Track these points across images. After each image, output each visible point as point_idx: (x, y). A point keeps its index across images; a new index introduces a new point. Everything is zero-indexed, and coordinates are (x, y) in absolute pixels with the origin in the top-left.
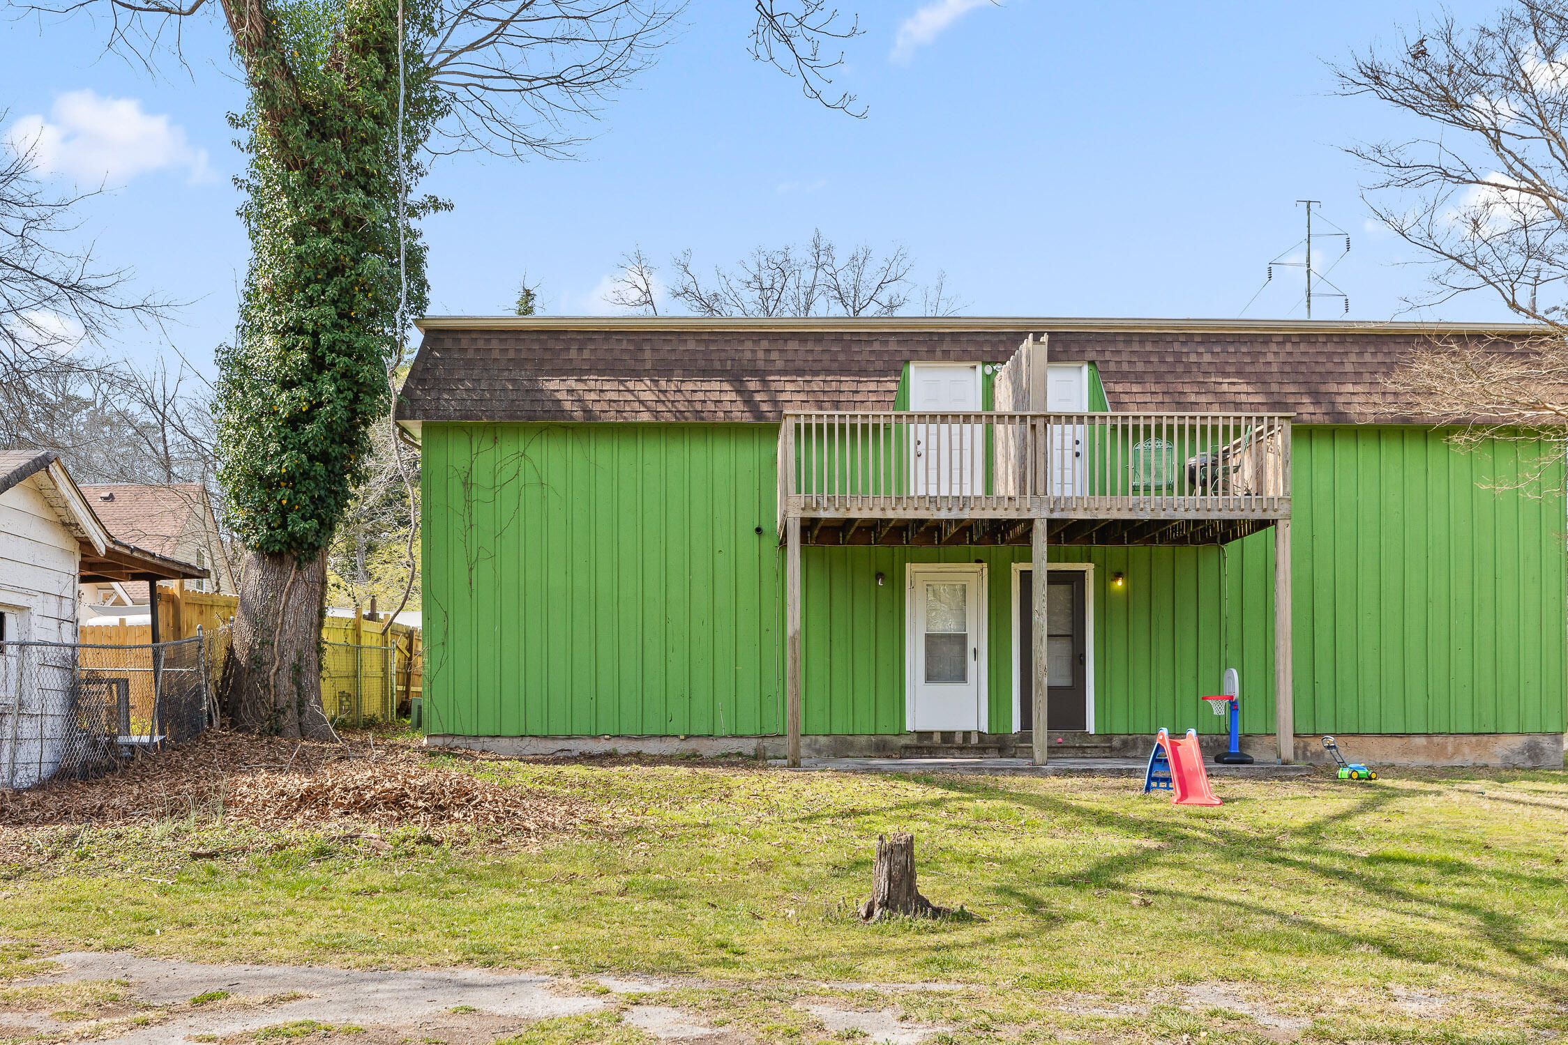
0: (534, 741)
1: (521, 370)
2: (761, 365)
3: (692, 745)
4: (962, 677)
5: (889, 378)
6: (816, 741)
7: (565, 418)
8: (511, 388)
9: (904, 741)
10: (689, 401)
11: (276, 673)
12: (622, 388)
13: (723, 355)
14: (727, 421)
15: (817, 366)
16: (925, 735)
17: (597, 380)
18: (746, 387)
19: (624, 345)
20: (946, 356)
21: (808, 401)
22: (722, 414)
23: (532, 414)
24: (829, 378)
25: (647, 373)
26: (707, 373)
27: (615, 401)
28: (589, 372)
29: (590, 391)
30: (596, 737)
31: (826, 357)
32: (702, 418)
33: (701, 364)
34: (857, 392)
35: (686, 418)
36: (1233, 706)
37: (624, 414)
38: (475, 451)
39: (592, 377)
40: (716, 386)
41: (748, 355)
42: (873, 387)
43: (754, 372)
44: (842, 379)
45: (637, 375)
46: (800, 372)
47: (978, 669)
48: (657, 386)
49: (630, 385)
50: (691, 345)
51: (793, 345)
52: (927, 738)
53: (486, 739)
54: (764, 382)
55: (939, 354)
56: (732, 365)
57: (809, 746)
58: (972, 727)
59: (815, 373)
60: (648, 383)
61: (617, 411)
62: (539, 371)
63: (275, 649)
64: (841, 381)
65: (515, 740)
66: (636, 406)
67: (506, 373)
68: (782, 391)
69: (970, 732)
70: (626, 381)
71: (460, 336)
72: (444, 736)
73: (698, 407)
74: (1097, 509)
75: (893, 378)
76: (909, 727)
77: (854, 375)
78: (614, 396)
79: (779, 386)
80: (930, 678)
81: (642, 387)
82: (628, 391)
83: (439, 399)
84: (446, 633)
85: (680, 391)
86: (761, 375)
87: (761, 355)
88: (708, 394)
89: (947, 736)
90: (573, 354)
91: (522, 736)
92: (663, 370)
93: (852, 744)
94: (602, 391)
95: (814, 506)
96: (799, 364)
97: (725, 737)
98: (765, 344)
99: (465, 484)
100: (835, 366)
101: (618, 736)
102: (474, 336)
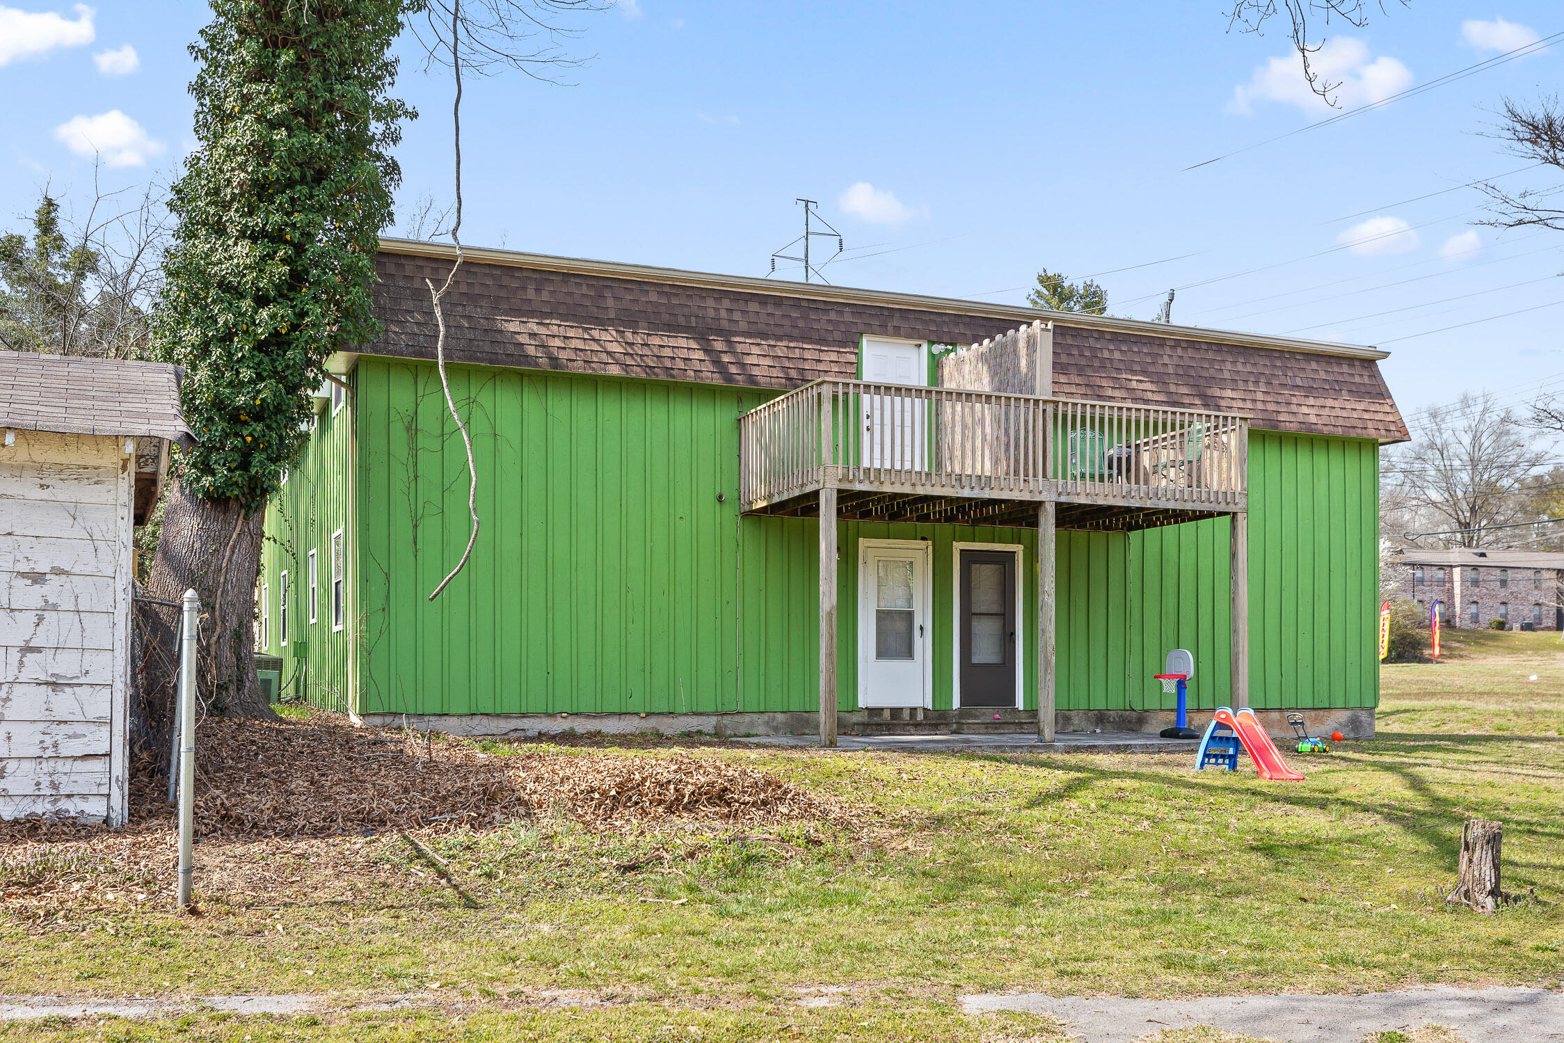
0: (485, 721)
1: (476, 307)
2: (725, 324)
3: (652, 723)
4: (909, 653)
5: (847, 350)
6: (774, 719)
7: (530, 365)
8: (467, 325)
9: (856, 718)
10: (657, 357)
11: (218, 642)
12: (586, 336)
13: (686, 311)
14: (698, 381)
15: (779, 331)
16: (874, 712)
17: (559, 326)
18: (712, 346)
19: (585, 290)
20: (897, 332)
21: (774, 367)
22: (692, 373)
23: (494, 357)
24: (792, 345)
25: (611, 322)
26: (673, 328)
27: (581, 350)
28: (550, 315)
29: (554, 336)
30: (551, 716)
31: (786, 322)
32: (672, 376)
33: (666, 317)
34: (820, 361)
35: (657, 375)
36: (1181, 684)
37: (593, 365)
38: (420, 393)
39: (554, 322)
40: (682, 342)
41: (711, 313)
42: (834, 357)
43: (720, 332)
44: (805, 346)
45: (602, 323)
46: (764, 336)
47: (923, 645)
48: (623, 337)
49: (596, 334)
50: (653, 297)
51: (753, 307)
52: (876, 715)
53: (431, 718)
54: (729, 343)
55: (890, 329)
56: (697, 323)
57: (767, 723)
58: (917, 703)
59: (779, 338)
60: (614, 333)
61: (585, 361)
62: (496, 309)
63: (217, 613)
64: (804, 349)
65: (464, 719)
66: (604, 357)
67: (460, 309)
68: (748, 354)
69: (916, 709)
70: (591, 329)
71: (403, 261)
72: (384, 715)
73: (668, 364)
74: (1097, 495)
75: (852, 350)
76: (861, 704)
77: (815, 343)
78: (580, 344)
79: (746, 350)
80: (882, 654)
81: (605, 336)
82: (594, 340)
83: (387, 331)
84: (388, 597)
85: (647, 345)
86: (726, 334)
87: (723, 314)
88: (676, 350)
89: (896, 712)
90: (531, 294)
91: (472, 714)
92: (627, 320)
93: (807, 721)
94: (566, 337)
95: (851, 477)
96: (762, 327)
97: (686, 714)
98: (726, 303)
99: (408, 429)
100: (796, 332)
101: (577, 714)
102: (420, 263)
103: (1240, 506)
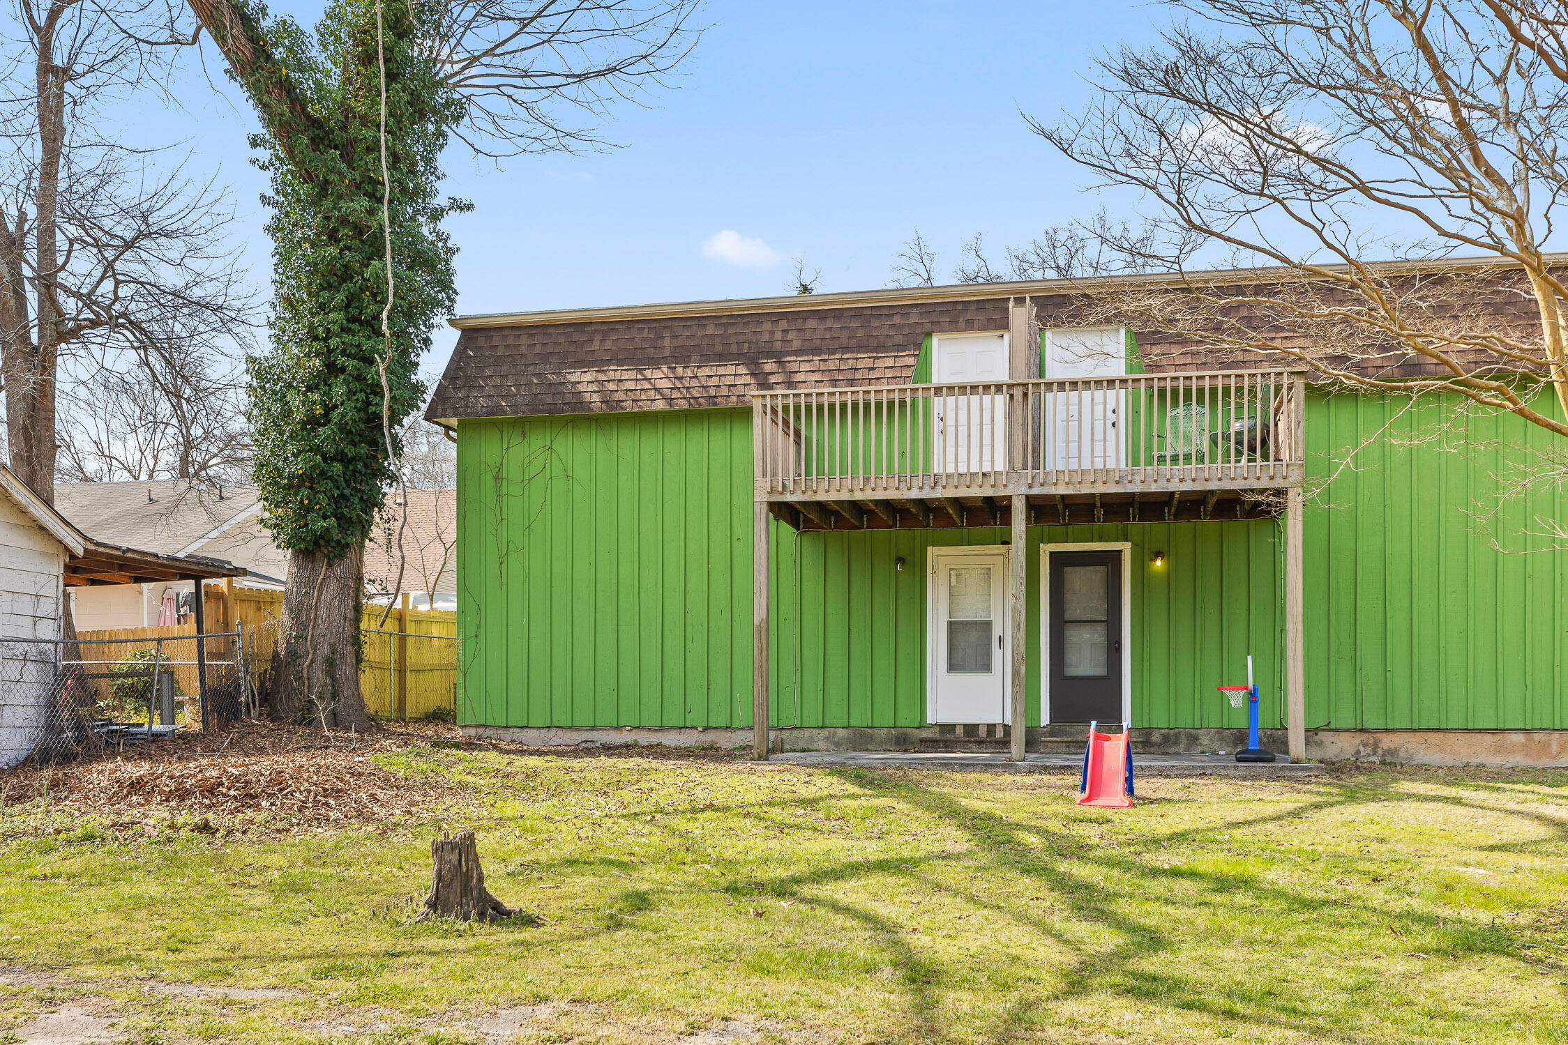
0: (560, 732)
1: (546, 364)
2: (778, 346)
3: (710, 737)
4: (986, 667)
5: (907, 353)
6: (835, 734)
7: (583, 410)
8: (535, 381)
9: (926, 734)
10: (703, 387)
11: (310, 666)
12: (639, 377)
13: (741, 338)
14: (740, 405)
15: (836, 344)
16: (948, 728)
17: (616, 370)
18: (762, 369)
19: (645, 333)
20: (970, 326)
21: (822, 381)
22: (735, 399)
23: (553, 407)
24: (845, 356)
25: (664, 360)
26: (723, 358)
27: (631, 390)
28: (609, 362)
29: (609, 381)
30: (618, 728)
31: (845, 334)
32: (715, 404)
33: (719, 348)
34: (873, 369)
35: (700, 405)
36: (1253, 697)
37: (640, 403)
38: (505, 446)
39: (611, 368)
40: (731, 369)
41: (766, 337)
42: (890, 362)
43: (771, 354)
44: (859, 356)
45: (655, 362)
46: (816, 351)
47: (1002, 658)
48: (674, 373)
49: (648, 374)
50: (710, 330)
51: (812, 323)
52: (949, 732)
53: (515, 730)
54: (780, 363)
55: (962, 324)
56: (749, 348)
57: (827, 739)
58: (997, 719)
59: (832, 351)
60: (665, 370)
61: (633, 401)
62: (563, 364)
63: (309, 643)
64: (857, 359)
65: (542, 731)
66: (652, 394)
67: (532, 368)
68: (796, 372)
69: (994, 725)
70: (645, 369)
71: (492, 333)
72: (477, 726)
73: (712, 392)
74: (1080, 483)
75: (912, 352)
76: (930, 719)
77: (872, 352)
78: (631, 385)
79: (794, 366)
80: (952, 667)
81: (658, 374)
82: (646, 379)
83: (468, 396)
84: (479, 626)
85: (696, 377)
86: (778, 356)
87: (778, 335)
88: (723, 378)
89: (971, 729)
90: (596, 345)
91: (549, 727)
92: (681, 357)
93: (871, 737)
94: (620, 381)
95: (780, 489)
96: (816, 343)
97: (742, 729)
98: (783, 324)
99: (496, 479)
100: (853, 343)
101: (639, 727)
102: (505, 333)
103: (1291, 480)
